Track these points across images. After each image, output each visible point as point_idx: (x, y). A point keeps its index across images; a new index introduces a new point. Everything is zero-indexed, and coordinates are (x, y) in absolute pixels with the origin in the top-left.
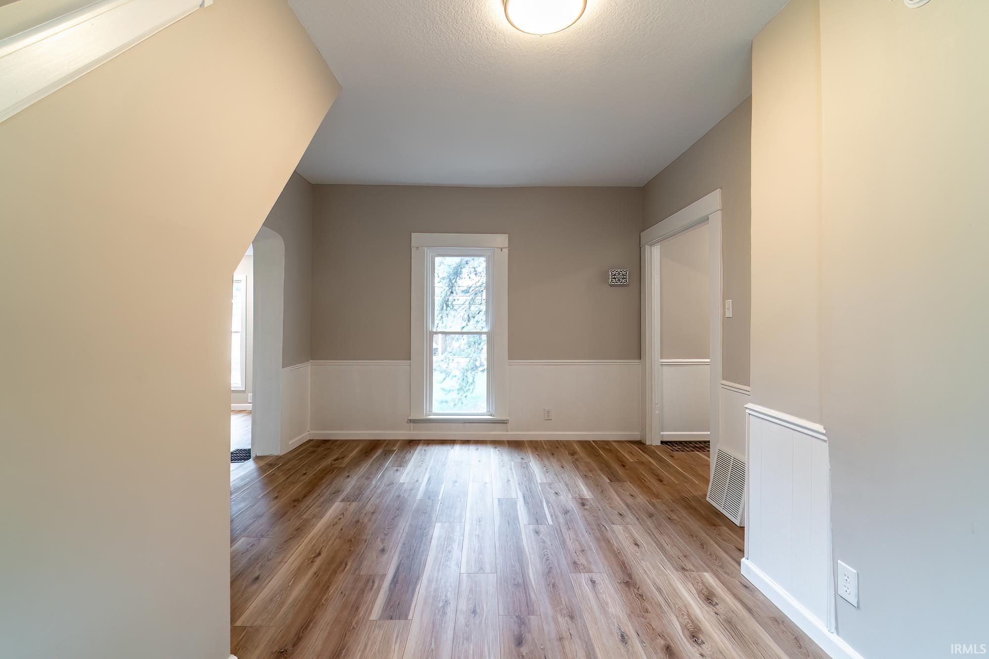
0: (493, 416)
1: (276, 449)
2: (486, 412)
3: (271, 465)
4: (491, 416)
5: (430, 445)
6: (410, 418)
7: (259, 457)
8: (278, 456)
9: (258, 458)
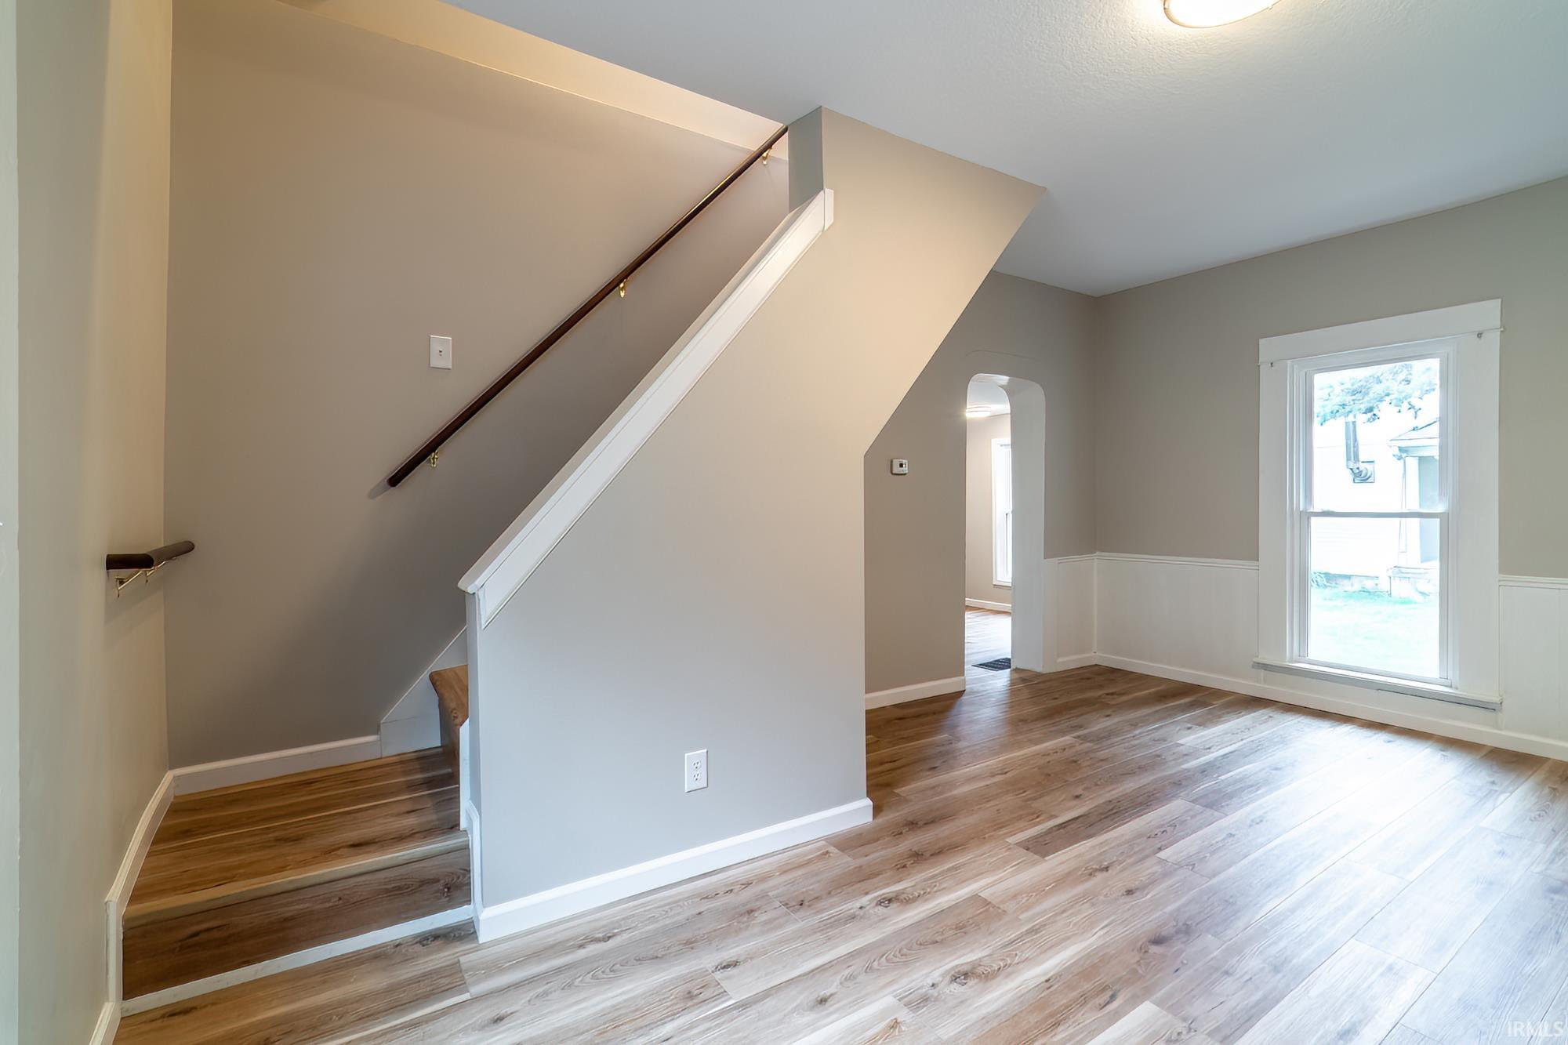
0: (1457, 689)
1: (1037, 665)
2: (1437, 676)
3: (1024, 680)
4: (1451, 687)
5: (1289, 713)
6: (1256, 660)
7: (1019, 669)
8: (1039, 673)
9: (1017, 670)
